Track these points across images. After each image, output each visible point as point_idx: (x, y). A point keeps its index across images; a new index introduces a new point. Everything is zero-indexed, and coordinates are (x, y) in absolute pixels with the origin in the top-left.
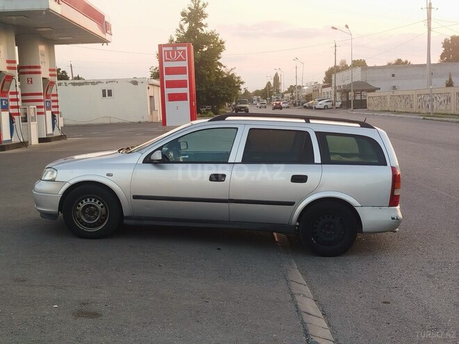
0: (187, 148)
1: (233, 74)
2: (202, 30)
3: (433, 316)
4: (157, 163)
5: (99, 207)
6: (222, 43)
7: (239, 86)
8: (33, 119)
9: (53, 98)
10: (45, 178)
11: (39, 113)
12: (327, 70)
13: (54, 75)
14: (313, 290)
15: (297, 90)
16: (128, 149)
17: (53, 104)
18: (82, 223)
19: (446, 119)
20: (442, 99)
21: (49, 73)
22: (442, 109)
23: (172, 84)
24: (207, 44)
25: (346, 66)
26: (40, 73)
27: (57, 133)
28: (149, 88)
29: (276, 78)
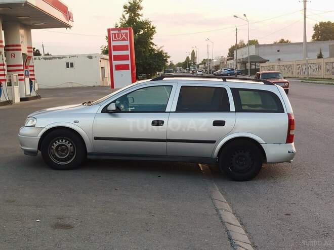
0: (134, 101)
1: (162, 51)
2: (139, 18)
3: (324, 224)
4: (112, 113)
5: (69, 146)
6: (154, 28)
7: (167, 59)
8: (16, 84)
9: (30, 68)
10: (27, 125)
11: (20, 80)
12: (230, 48)
13: (31, 52)
14: (231, 205)
15: (209, 62)
16: (90, 102)
17: (30, 73)
18: (56, 158)
19: (318, 82)
20: (315, 68)
21: (27, 50)
22: (315, 74)
23: (118, 58)
24: (143, 29)
25: (244, 45)
26: (20, 50)
27: (34, 94)
28: (100, 61)
29: (193, 54)
